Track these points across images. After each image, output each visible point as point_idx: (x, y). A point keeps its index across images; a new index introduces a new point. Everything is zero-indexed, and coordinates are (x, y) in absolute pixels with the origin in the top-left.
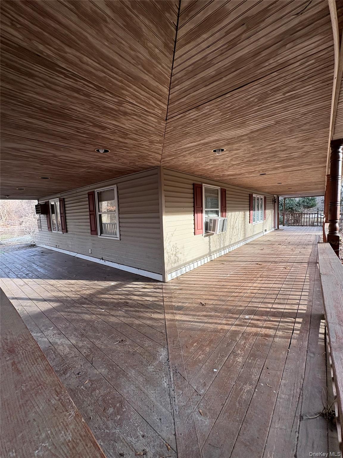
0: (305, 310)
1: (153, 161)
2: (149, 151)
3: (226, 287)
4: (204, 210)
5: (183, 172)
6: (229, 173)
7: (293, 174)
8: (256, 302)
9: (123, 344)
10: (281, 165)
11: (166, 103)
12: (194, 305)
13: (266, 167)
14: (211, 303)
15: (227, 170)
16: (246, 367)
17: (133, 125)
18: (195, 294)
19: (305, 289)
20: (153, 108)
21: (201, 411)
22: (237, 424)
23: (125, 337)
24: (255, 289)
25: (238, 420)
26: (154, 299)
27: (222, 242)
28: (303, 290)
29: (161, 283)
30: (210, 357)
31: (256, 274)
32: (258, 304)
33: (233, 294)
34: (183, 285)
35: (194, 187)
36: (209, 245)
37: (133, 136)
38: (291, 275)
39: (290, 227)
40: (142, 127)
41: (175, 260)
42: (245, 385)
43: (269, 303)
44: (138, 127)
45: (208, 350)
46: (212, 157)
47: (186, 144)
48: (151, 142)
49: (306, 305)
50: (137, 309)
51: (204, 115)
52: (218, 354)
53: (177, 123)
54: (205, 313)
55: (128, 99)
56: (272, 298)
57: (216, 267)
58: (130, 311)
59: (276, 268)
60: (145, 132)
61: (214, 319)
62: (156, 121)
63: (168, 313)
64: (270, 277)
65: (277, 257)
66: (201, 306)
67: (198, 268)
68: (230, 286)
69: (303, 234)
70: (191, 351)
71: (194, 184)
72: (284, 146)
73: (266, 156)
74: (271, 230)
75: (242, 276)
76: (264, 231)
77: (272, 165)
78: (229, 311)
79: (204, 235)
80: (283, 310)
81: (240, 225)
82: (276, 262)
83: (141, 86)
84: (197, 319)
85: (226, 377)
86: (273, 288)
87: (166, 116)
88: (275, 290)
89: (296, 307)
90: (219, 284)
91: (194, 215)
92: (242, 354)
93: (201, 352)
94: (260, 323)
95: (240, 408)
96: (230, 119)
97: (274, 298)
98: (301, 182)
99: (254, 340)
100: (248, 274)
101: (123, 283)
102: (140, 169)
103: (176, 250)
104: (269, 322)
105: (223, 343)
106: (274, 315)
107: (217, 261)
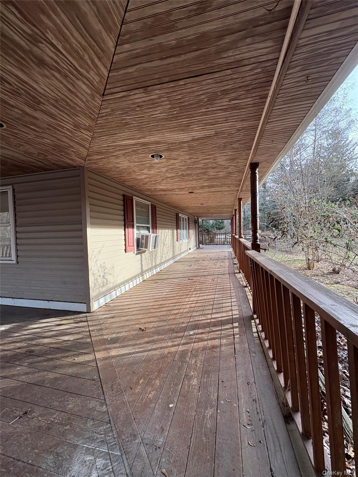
0: (238, 314)
1: (74, 157)
2: (72, 140)
3: (164, 306)
4: (136, 225)
5: (112, 179)
6: (161, 187)
7: (214, 196)
8: (196, 316)
9: (27, 419)
10: (208, 184)
11: (107, 66)
12: (133, 332)
13: (196, 184)
14: (152, 326)
15: (160, 183)
16: (203, 389)
17: (52, 88)
18: (131, 320)
19: (233, 296)
20: (87, 67)
21: (164, 470)
22: (209, 464)
23: (31, 405)
24: (193, 304)
25: (209, 459)
26: (76, 337)
27: (154, 260)
28: (232, 297)
29: (85, 315)
30: (162, 391)
31: (190, 288)
32: (198, 317)
33: (174, 312)
34: (115, 312)
35: (124, 198)
36: (141, 264)
37: (48, 108)
38: (219, 285)
39: (208, 246)
40: (66, 96)
41: (103, 283)
42: (207, 410)
43: (208, 314)
44: (60, 94)
45: (158, 384)
46: (148, 164)
47: (123, 140)
48: (77, 126)
49: (237, 310)
50: (50, 357)
51: (151, 102)
52: (170, 384)
53: (117, 105)
54: (146, 340)
55: (50, 36)
56: (209, 309)
57: (150, 286)
58: (38, 362)
59: (206, 281)
60: (69, 105)
61: (159, 343)
62: (89, 92)
63: (100, 351)
64: (203, 289)
65: (205, 272)
66: (141, 332)
67: (130, 290)
68: (169, 304)
69: (219, 251)
70: (138, 392)
71: (124, 195)
72: (215, 163)
73: (199, 171)
74: (194, 249)
75: (178, 292)
76: (189, 249)
77: (201, 182)
78: (173, 331)
79: (136, 252)
80: (221, 319)
81: (170, 243)
82: (204, 276)
83: (74, 19)
84: (139, 348)
85: (185, 409)
86: (208, 299)
87: (103, 88)
88: (210, 301)
89: (230, 313)
90: (157, 304)
91: (125, 230)
92: (195, 375)
93: (150, 389)
94: (204, 336)
95: (208, 442)
96: (176, 117)
97: (211, 309)
98: (218, 204)
99: (204, 355)
100: (183, 289)
101: (22, 324)
102: (54, 166)
103: (104, 270)
104: (212, 333)
105: (174, 369)
106: (215, 324)
107: (149, 281)
